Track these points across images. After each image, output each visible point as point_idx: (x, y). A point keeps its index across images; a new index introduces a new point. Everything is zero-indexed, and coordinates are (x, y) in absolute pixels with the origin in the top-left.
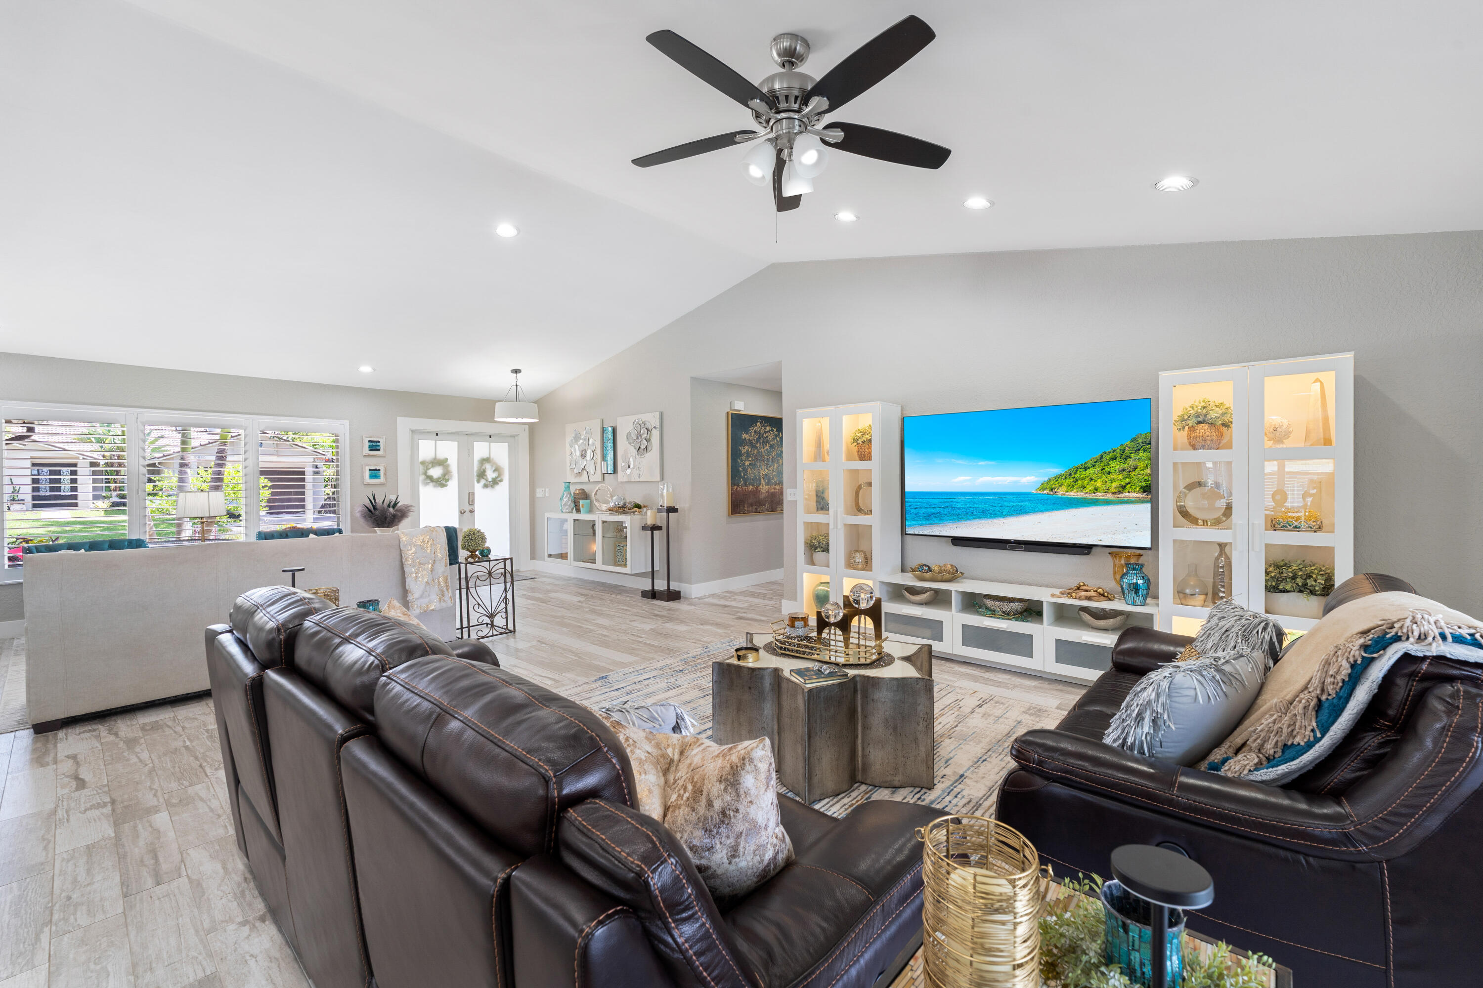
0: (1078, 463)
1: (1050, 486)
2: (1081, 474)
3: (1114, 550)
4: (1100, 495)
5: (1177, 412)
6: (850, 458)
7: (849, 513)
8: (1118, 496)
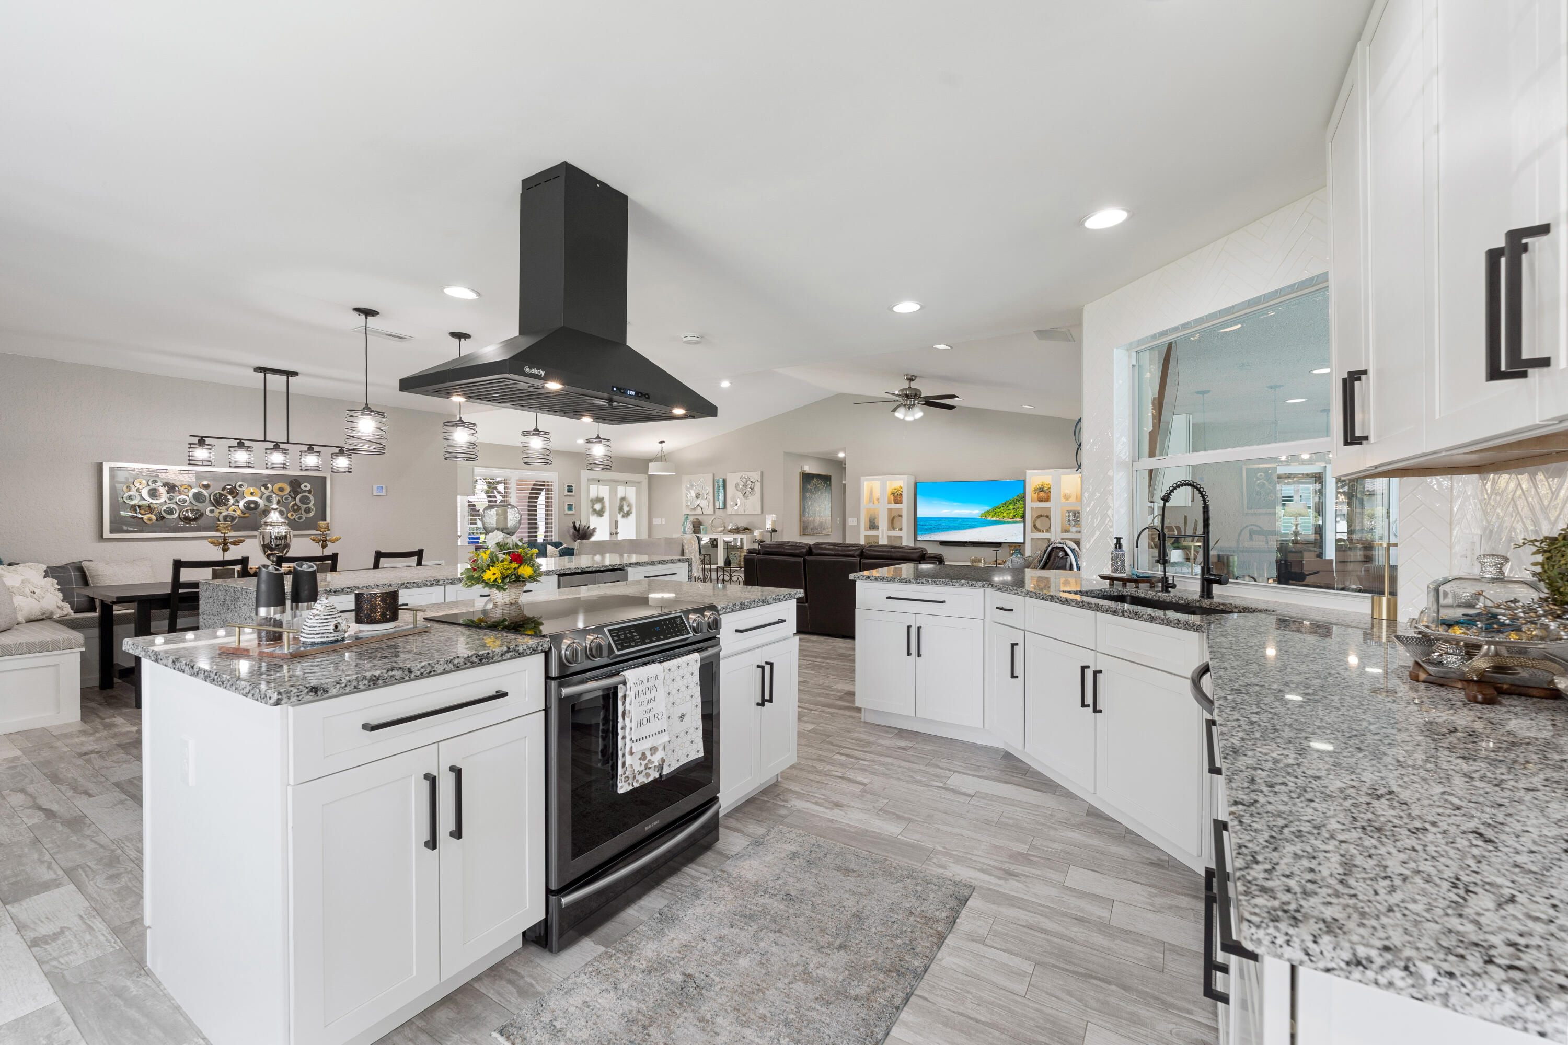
0: (996, 505)
1: (985, 515)
2: (998, 510)
3: (1010, 544)
4: (1005, 519)
5: (1034, 487)
6: (889, 503)
7: (889, 530)
8: (1012, 520)
